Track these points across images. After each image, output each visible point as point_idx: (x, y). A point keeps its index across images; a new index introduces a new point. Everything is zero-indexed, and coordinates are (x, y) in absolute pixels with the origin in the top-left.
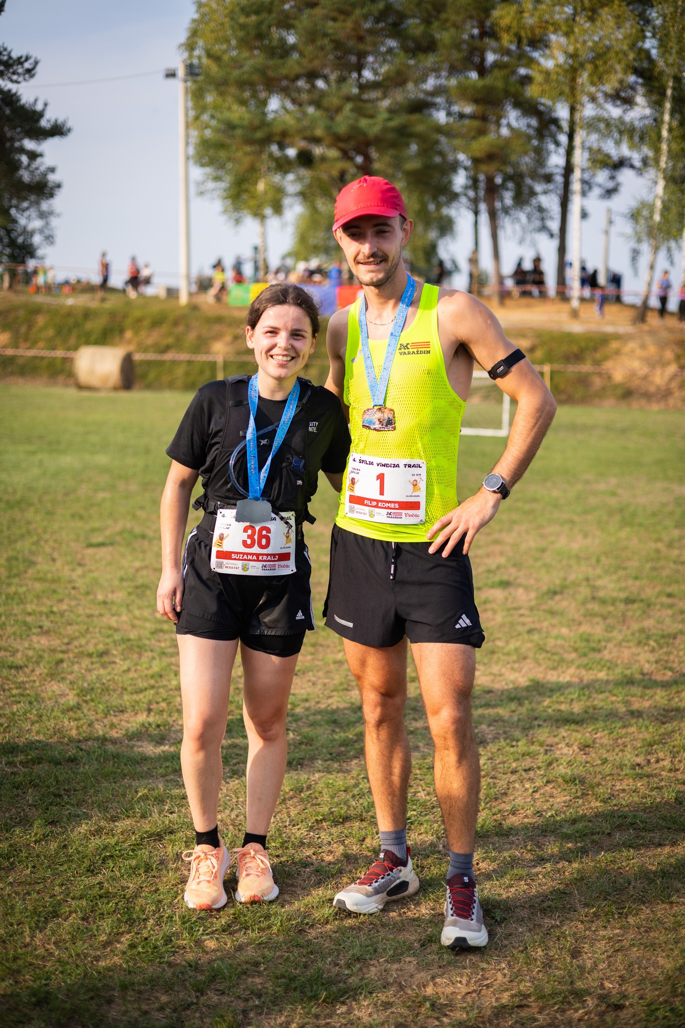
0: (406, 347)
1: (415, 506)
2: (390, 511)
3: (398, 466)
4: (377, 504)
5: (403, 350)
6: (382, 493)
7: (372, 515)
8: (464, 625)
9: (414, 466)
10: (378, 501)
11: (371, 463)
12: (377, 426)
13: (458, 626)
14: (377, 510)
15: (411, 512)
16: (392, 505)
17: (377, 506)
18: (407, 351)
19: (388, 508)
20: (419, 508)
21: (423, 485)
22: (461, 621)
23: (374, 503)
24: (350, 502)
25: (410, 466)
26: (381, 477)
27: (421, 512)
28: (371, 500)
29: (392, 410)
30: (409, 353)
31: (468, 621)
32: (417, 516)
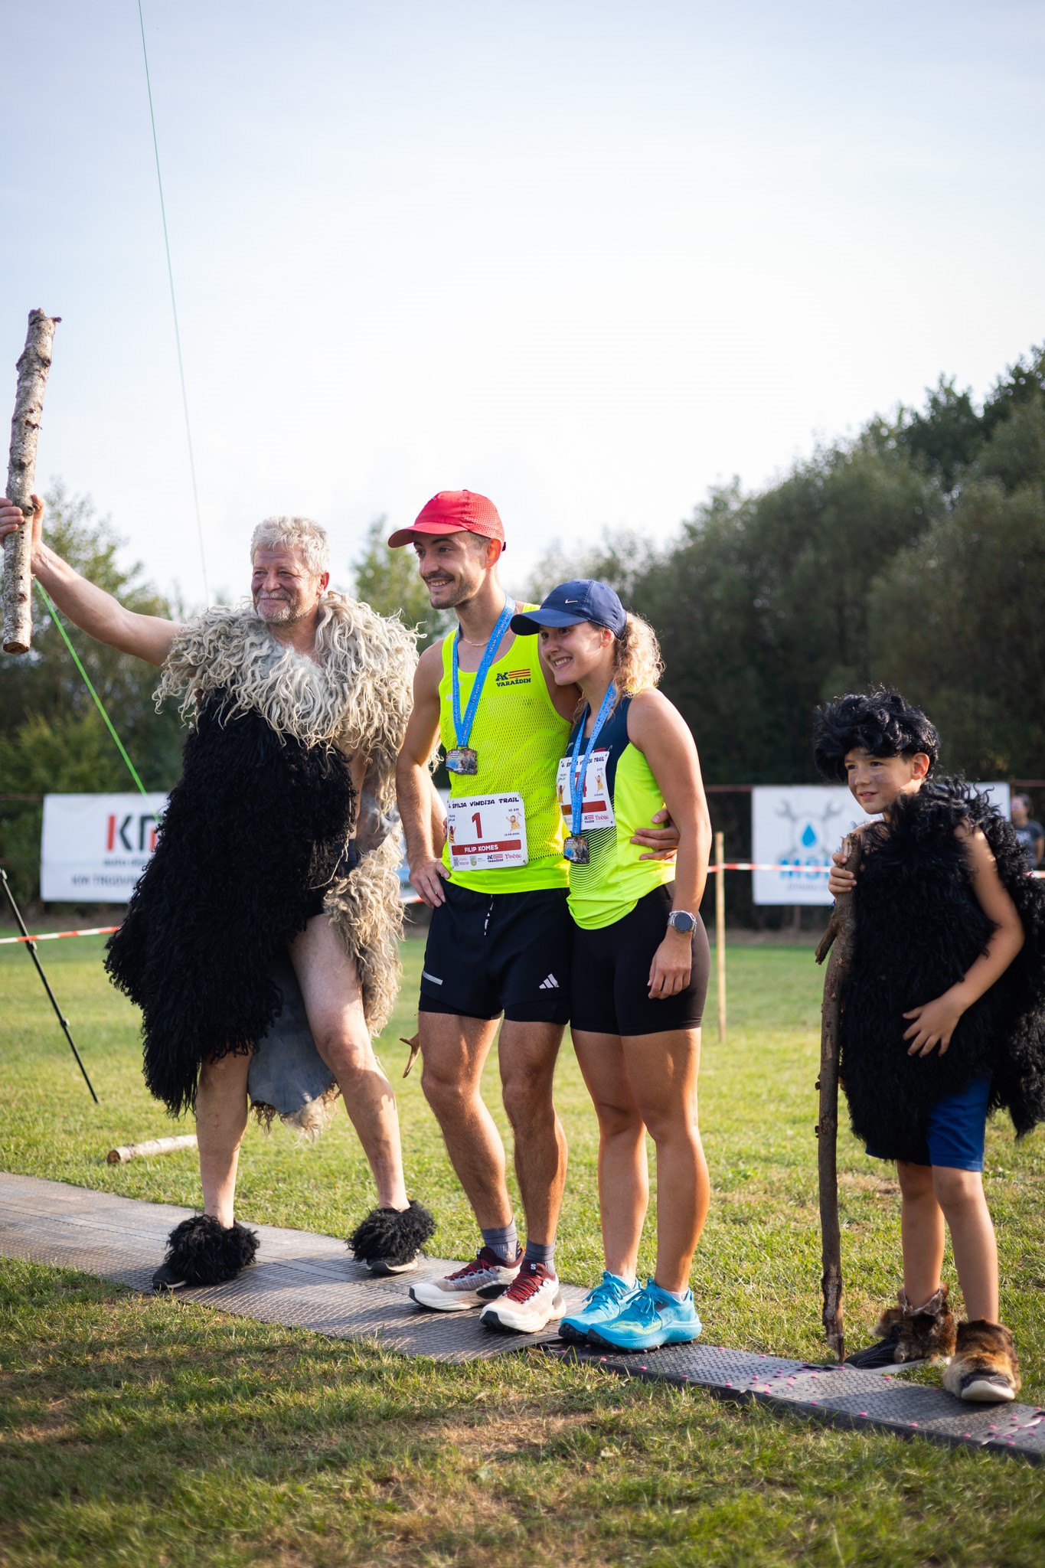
0: (504, 677)
1: (515, 845)
2: (490, 854)
3: (493, 802)
4: (477, 849)
5: (501, 681)
6: (480, 835)
7: (474, 863)
8: (550, 986)
9: (510, 800)
10: (477, 846)
11: (464, 805)
12: (460, 769)
13: (542, 987)
14: (478, 856)
15: (511, 852)
16: (491, 847)
17: (477, 852)
18: (505, 681)
19: (488, 851)
20: (519, 848)
21: (521, 821)
22: (546, 981)
23: (474, 849)
24: (454, 853)
25: (505, 801)
26: (476, 818)
27: (523, 852)
28: (470, 846)
29: (474, 752)
30: (508, 684)
31: (555, 982)
32: (519, 856)
